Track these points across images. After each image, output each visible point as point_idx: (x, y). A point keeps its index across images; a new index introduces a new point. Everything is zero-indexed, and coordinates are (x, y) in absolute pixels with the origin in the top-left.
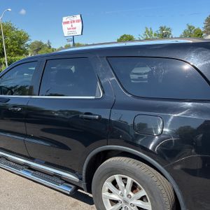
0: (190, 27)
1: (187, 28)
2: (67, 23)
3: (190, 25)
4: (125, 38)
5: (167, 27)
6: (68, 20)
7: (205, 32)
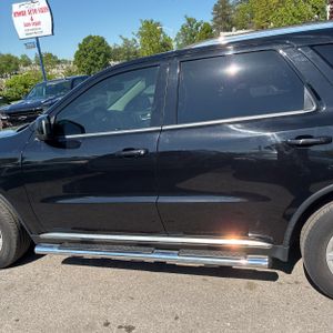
0: (189, 21)
1: (185, 22)
2: (19, 14)
3: (189, 17)
4: (91, 42)
5: (155, 21)
6: (23, 8)
7: (214, 26)
